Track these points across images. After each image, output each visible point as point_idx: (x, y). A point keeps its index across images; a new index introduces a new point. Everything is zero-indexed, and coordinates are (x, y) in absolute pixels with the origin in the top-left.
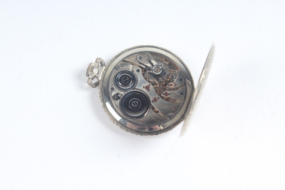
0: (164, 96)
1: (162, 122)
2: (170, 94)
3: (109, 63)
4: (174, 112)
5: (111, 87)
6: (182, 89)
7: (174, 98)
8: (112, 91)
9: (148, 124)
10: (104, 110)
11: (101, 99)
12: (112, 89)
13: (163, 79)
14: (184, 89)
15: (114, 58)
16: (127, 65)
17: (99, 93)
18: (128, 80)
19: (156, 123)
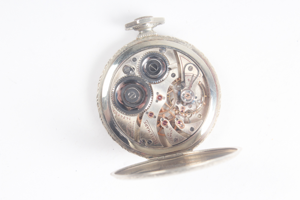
0: (161, 121)
1: (130, 137)
2: (167, 127)
3: (164, 37)
4: (149, 144)
5: (136, 56)
6: (182, 137)
7: (166, 134)
8: (131, 61)
9: (118, 124)
10: (106, 65)
11: (117, 53)
12: (135, 60)
13: (183, 108)
14: (183, 138)
15: (173, 38)
16: (173, 58)
17: (122, 46)
18: (155, 71)
19: (124, 131)
